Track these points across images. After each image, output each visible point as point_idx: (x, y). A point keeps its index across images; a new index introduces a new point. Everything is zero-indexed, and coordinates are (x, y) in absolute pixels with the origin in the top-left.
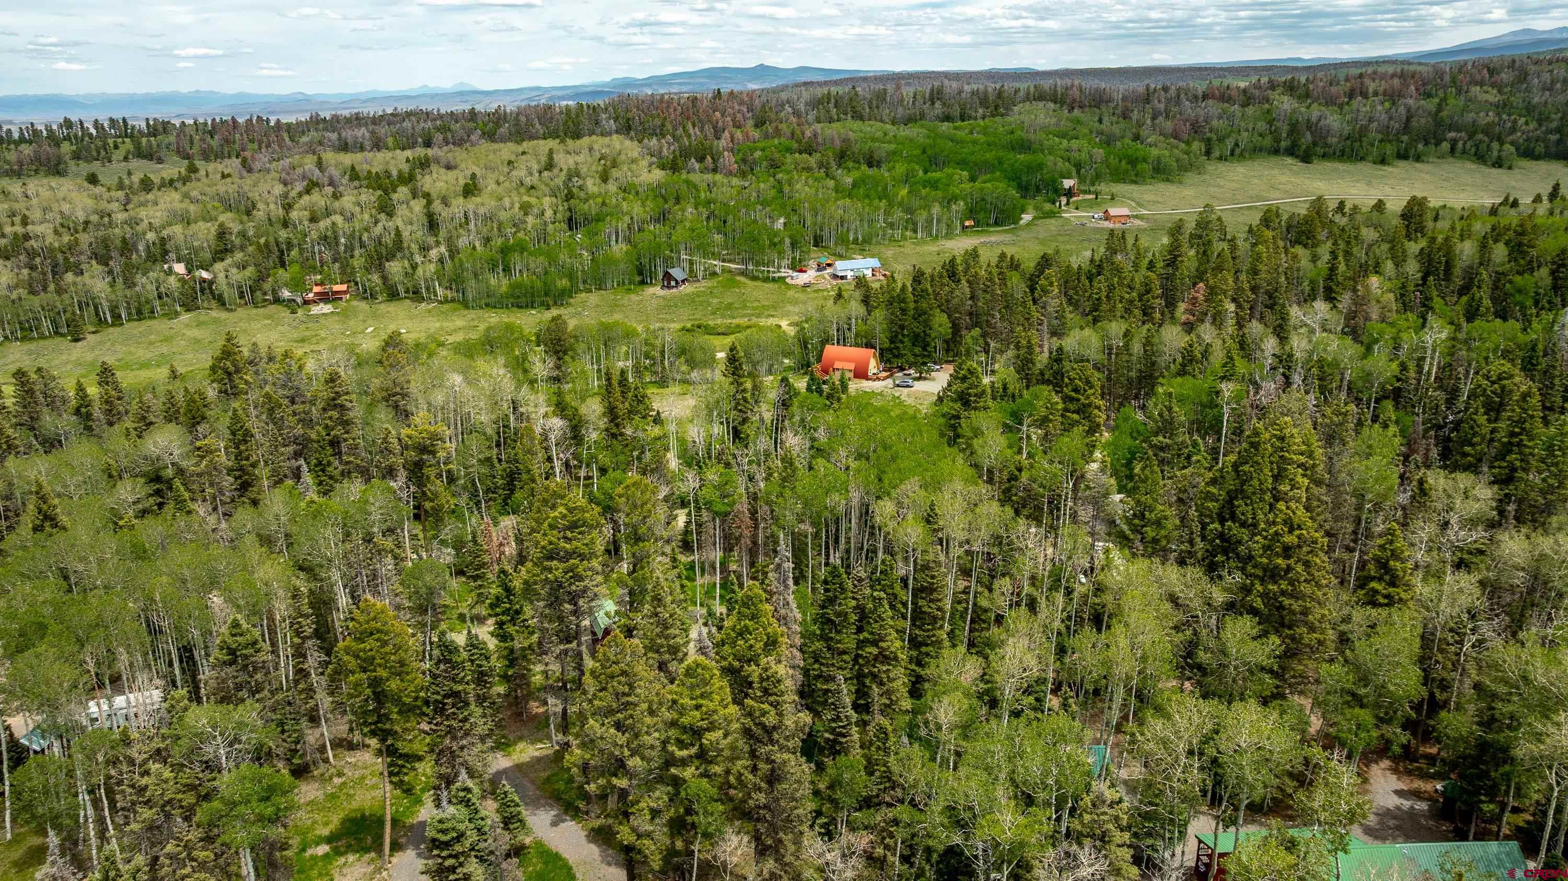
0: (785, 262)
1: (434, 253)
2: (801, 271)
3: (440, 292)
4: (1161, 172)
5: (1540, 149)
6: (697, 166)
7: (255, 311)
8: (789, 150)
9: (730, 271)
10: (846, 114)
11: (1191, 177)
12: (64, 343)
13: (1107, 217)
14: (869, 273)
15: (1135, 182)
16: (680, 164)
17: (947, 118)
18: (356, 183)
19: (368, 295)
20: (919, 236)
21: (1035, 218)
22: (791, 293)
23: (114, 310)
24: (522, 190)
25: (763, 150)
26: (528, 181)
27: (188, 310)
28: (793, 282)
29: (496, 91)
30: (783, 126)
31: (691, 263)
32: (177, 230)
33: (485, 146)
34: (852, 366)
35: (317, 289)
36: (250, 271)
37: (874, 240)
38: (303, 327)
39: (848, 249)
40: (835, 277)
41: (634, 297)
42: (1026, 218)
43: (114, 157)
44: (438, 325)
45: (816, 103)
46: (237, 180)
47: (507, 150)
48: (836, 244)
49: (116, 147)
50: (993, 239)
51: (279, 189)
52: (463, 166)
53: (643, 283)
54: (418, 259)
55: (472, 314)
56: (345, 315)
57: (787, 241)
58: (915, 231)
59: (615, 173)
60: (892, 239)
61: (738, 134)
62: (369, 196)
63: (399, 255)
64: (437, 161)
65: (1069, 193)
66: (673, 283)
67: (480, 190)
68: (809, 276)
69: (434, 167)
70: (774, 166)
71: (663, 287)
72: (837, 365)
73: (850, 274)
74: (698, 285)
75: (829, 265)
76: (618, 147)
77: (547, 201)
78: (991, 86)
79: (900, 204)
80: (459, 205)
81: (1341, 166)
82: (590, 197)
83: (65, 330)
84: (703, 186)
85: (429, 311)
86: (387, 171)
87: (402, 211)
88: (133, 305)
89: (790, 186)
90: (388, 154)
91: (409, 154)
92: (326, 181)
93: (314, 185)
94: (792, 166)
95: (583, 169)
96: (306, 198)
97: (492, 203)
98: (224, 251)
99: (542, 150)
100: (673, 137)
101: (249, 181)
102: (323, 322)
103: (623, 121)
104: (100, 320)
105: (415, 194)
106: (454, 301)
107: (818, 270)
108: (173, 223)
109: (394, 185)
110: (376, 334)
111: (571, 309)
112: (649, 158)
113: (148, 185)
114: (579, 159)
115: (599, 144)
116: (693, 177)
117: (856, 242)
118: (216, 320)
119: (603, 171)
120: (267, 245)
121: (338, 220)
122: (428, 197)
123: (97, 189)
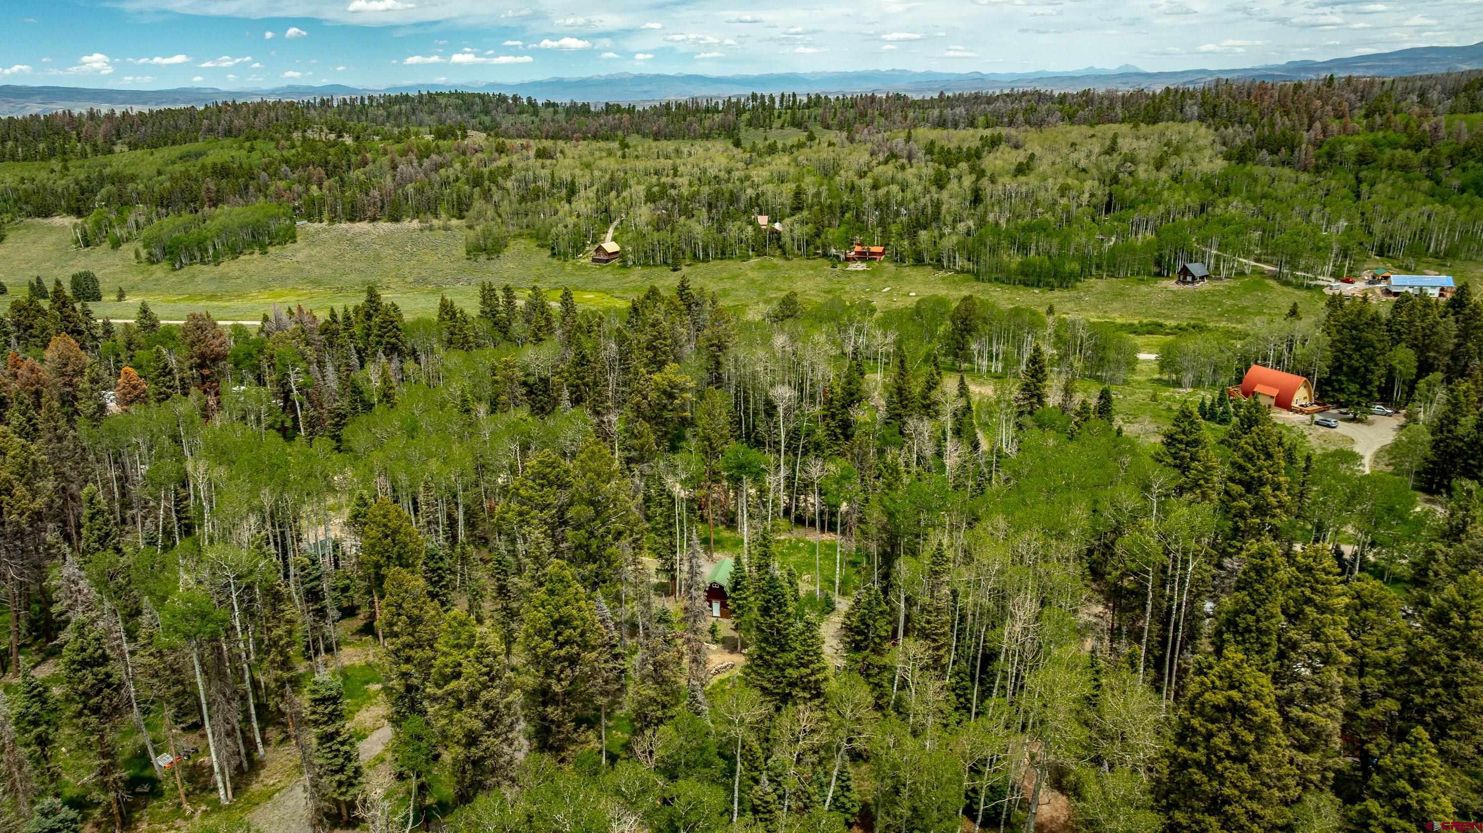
1: (961, 227)
3: (959, 262)
6: (1268, 158)
7: (805, 262)
8: (1394, 145)
9: (1262, 273)
12: (666, 270)
14: (1436, 293)
16: (1250, 155)
18: (929, 157)
19: (899, 259)
23: (705, 250)
24: (1073, 171)
26: (1083, 164)
27: (758, 255)
28: (1331, 293)
29: (1160, 74)
30: (1397, 118)
31: (1218, 259)
32: (770, 188)
33: (1063, 127)
34: (1275, 392)
35: (858, 249)
36: (809, 229)
37: (1462, 256)
38: (836, 280)
39: (1420, 260)
40: (1387, 292)
41: (1144, 289)
44: (947, 291)
46: (837, 149)
47: (1076, 132)
49: (779, 117)
51: (866, 157)
52: (1028, 146)
53: (1159, 275)
54: (947, 231)
55: (979, 285)
56: (873, 274)
59: (1174, 160)
61: (1335, 125)
62: (930, 170)
63: (934, 225)
64: (1008, 141)
66: (1190, 279)
67: (1032, 170)
68: (1357, 287)
69: (1003, 146)
70: (1364, 161)
71: (1178, 281)
72: (1261, 388)
74: (1217, 283)
75: (1386, 278)
76: (1191, 134)
77: (1089, 184)
80: (1008, 183)
82: (1136, 183)
83: (670, 261)
84: (1265, 179)
85: (943, 279)
86: (959, 148)
87: (953, 185)
88: (720, 246)
89: (1372, 185)
90: (971, 131)
91: (988, 132)
92: (905, 153)
93: (893, 156)
94: (1386, 162)
95: (1142, 155)
96: (881, 167)
97: (1036, 183)
98: (797, 208)
99: (1110, 134)
100: (1255, 125)
101: (846, 151)
102: (853, 278)
103: (1209, 108)
104: (695, 256)
105: (972, 170)
106: (968, 272)
107: (1370, 283)
108: (770, 181)
109: (958, 161)
110: (889, 295)
111: (1074, 293)
112: (1219, 147)
113: (772, 150)
114: (1143, 143)
115: (1173, 130)
116: (1258, 170)
117: (1436, 255)
118: (775, 267)
119: (1161, 157)
120: (830, 206)
121: (895, 188)
122: (981, 174)
123: (737, 152)
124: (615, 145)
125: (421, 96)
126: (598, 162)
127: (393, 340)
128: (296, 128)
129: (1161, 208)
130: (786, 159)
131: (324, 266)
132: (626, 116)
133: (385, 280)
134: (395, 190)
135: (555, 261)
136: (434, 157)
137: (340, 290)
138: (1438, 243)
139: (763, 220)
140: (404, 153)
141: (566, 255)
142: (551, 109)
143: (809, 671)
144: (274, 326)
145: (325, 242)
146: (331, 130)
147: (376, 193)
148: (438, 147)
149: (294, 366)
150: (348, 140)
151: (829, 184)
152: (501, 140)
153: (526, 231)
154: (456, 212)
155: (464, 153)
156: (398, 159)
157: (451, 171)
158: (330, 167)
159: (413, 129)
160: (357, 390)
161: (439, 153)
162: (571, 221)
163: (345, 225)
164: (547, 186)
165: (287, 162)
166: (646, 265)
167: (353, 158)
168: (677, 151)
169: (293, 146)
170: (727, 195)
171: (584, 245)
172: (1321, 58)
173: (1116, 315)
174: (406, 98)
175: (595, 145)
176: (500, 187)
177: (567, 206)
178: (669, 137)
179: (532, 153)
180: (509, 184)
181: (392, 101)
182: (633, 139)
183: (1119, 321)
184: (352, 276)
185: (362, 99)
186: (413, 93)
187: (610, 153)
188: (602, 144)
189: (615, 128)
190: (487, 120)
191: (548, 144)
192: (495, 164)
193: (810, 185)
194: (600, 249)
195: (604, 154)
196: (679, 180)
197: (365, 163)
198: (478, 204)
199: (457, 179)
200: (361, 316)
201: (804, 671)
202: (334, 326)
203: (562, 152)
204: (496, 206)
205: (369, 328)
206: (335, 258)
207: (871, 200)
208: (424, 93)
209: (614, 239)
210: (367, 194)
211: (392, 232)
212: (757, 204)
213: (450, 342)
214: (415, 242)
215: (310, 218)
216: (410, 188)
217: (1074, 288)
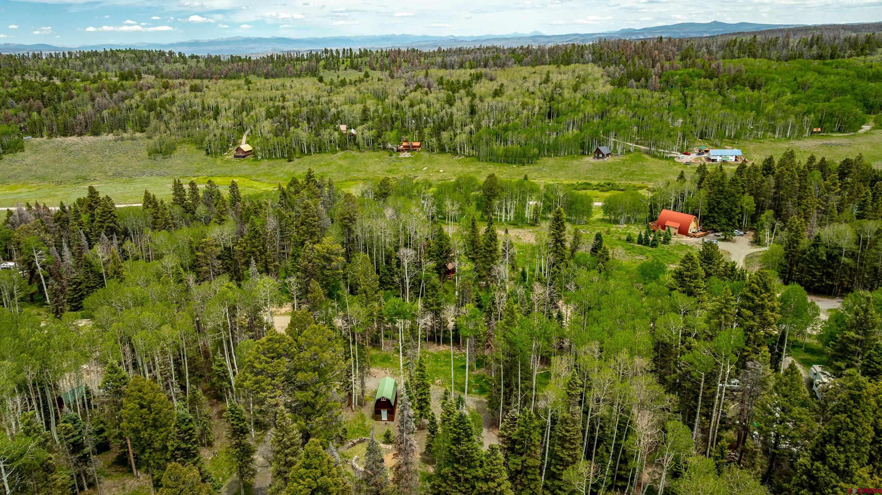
0: (676, 147)
1: (467, 129)
2: (686, 154)
3: (467, 151)
6: (635, 84)
7: (373, 153)
8: (699, 76)
9: (640, 151)
12: (284, 162)
16: (624, 82)
17: (820, 57)
18: (441, 87)
19: (430, 149)
20: (776, 136)
21: (874, 128)
22: (674, 167)
23: (308, 147)
24: (527, 94)
25: (680, 75)
26: (531, 89)
27: (342, 150)
28: (679, 161)
29: (553, 36)
30: (698, 61)
31: (615, 143)
32: (346, 107)
33: (517, 67)
34: (678, 225)
35: (405, 144)
36: (373, 132)
37: (743, 137)
38: (393, 164)
39: (722, 141)
40: (709, 159)
41: (575, 162)
42: (866, 128)
43: (341, 68)
44: (460, 169)
46: (384, 82)
47: (525, 71)
48: (714, 138)
49: (343, 63)
51: (403, 87)
52: (498, 79)
53: (583, 154)
54: (458, 131)
55: (481, 165)
56: (416, 159)
57: (680, 134)
58: (774, 133)
59: (583, 86)
60: (756, 138)
61: (667, 64)
62: (443, 95)
63: (450, 128)
64: (486, 76)
66: (601, 156)
67: (503, 94)
68: (692, 157)
69: (483, 79)
70: (685, 85)
71: (594, 158)
72: (667, 223)
73: (719, 159)
75: (707, 151)
76: (590, 71)
77: (537, 101)
78: (862, 35)
79: (767, 115)
80: (490, 101)
82: (563, 100)
83: (286, 156)
84: (635, 96)
85: (459, 161)
86: (458, 81)
87: (458, 103)
88: (318, 145)
89: (692, 99)
90: (463, 71)
91: (473, 71)
92: (426, 85)
93: (419, 86)
94: (697, 86)
95: (565, 83)
96: (413, 93)
97: (507, 101)
98: (364, 120)
99: (545, 71)
100: (625, 65)
101: (390, 83)
102: (404, 162)
103: (597, 55)
104: (302, 152)
105: (468, 94)
106: (473, 156)
107: (698, 154)
108: (346, 104)
109: (459, 89)
110: (427, 172)
111: (536, 167)
112: (606, 78)
113: (343, 83)
114: (564, 77)
115: (579, 68)
116: (630, 91)
117: (729, 137)
118: (354, 157)
119: (576, 85)
120: (385, 118)
121: (424, 106)
122: (474, 96)
123: (321, 85)
124: (242, 82)
125: (106, 52)
126: (232, 93)
127: (112, 225)
128: (16, 73)
129: (581, 115)
130: (353, 89)
131: (47, 167)
132: (246, 64)
133: (92, 175)
134: (95, 115)
135: (209, 158)
136: (120, 92)
137: (60, 183)
138: (730, 131)
139: (343, 128)
140: (99, 90)
141: (216, 154)
142: (195, 60)
143: (496, 485)
144: (18, 219)
145: (46, 151)
146: (44, 74)
147: (81, 117)
148: (122, 85)
149: (37, 250)
150: (58, 82)
151: (382, 104)
152: (164, 80)
153: (187, 139)
154: (138, 128)
155: (141, 89)
156: (95, 94)
157: (133, 101)
158: (46, 100)
159: (103, 74)
160: (89, 265)
161: (124, 90)
162: (218, 132)
163: (60, 139)
164: (200, 109)
165: (12, 96)
166: (270, 158)
167: (63, 94)
168: (283, 85)
169: (15, 85)
170: (319, 112)
171: (228, 147)
172: (638, 27)
173: (563, 179)
174: (96, 53)
175: (228, 82)
176: (167, 111)
177: (214, 122)
178: (275, 76)
179: (187, 88)
180: (174, 109)
181: (85, 55)
182: (252, 78)
183: (565, 182)
184: (68, 173)
185: (64, 54)
186: (101, 50)
187: (239, 87)
188: (233, 82)
189: (239, 71)
190: (153, 67)
191: (197, 82)
192: (163, 96)
193: (371, 104)
194: (239, 149)
195: (235, 88)
196: (287, 104)
197: (71, 97)
198: (154, 122)
199: (138, 107)
200: (85, 208)
201: (492, 484)
202: (64, 215)
203: (207, 87)
204: (167, 123)
205: (92, 215)
206: (55, 161)
207: (410, 114)
208: (108, 50)
209: (248, 142)
210: (75, 118)
211: (95, 143)
212: (338, 118)
213: (154, 223)
214: (111, 148)
215: (33, 134)
216: (105, 113)
217: (536, 163)
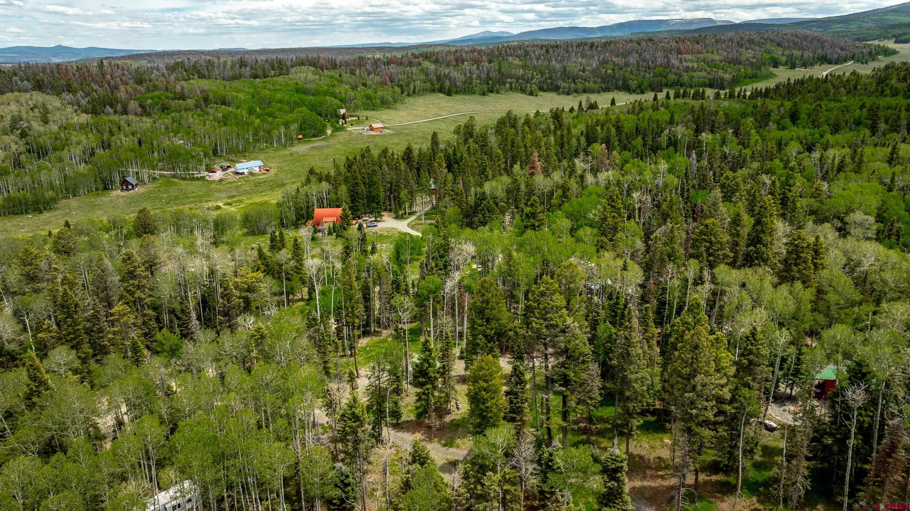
0: (201, 168)
2: (213, 172)
4: (385, 104)
5: (545, 87)
8: (170, 98)
9: (165, 176)
10: (193, 75)
11: (398, 105)
13: (372, 129)
14: (257, 170)
15: (374, 110)
20: (276, 146)
21: (333, 132)
22: (213, 186)
25: (152, 99)
28: (211, 179)
34: (334, 219)
40: (237, 173)
41: (104, 199)
42: (329, 132)
45: (172, 69)
48: (228, 154)
50: (317, 144)
53: (106, 188)
58: (272, 143)
60: (261, 149)
65: (344, 117)
66: (130, 187)
71: (122, 190)
72: (325, 219)
73: (246, 171)
74: (146, 187)
75: (229, 167)
81: (467, 97)
94: (178, 108)
107: (223, 170)
117: (239, 152)
119: (43, 116)
